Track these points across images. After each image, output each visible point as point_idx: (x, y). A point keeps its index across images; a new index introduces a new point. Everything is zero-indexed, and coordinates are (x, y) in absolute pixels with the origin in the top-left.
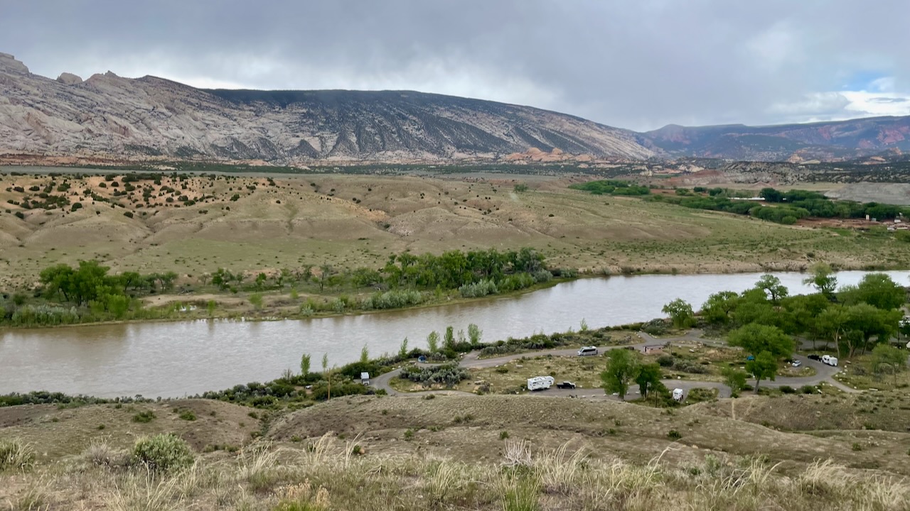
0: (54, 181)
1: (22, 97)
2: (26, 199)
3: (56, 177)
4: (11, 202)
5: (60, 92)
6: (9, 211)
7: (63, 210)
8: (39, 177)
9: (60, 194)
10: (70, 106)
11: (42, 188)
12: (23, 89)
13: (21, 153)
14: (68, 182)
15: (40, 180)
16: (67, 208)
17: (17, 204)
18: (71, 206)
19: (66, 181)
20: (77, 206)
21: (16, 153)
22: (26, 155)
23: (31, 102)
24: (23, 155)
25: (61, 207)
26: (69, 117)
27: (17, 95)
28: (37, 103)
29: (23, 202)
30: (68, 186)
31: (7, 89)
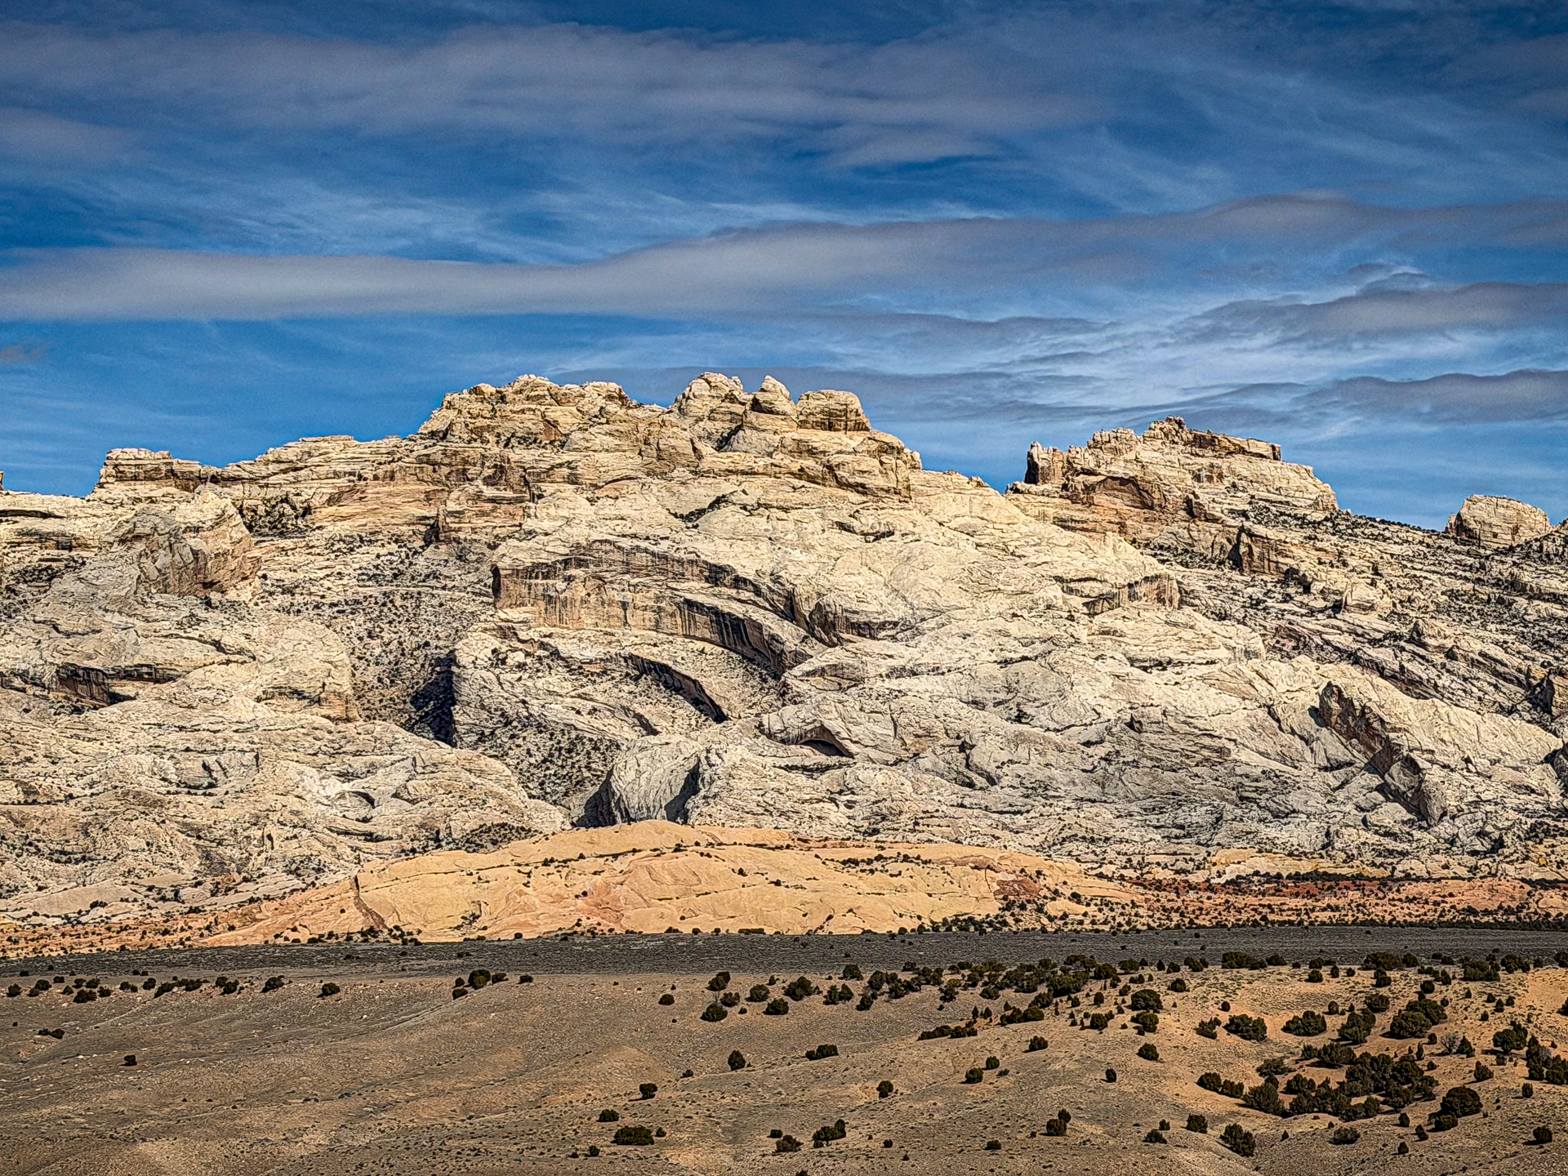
0: (1384, 991)
1: (1311, 624)
2: (1270, 1070)
3: (1391, 974)
4: (1208, 1082)
5: (1458, 585)
6: (1197, 1123)
7: (1404, 1122)
8: (1325, 971)
9: (1396, 1049)
10: (1503, 645)
11: (1335, 1023)
12: (1316, 587)
13: (1305, 867)
14: (1435, 997)
15: (1330, 987)
16: (1419, 1113)
17: (1232, 1090)
18: (1435, 1106)
19: (1427, 988)
20: (1460, 1104)
21: (1287, 867)
22: (1326, 876)
23: (1346, 641)
24: (1315, 876)
25: (1396, 1108)
26: (1500, 698)
27: (1293, 611)
28: (1374, 642)
29: (1260, 1081)
30: (1436, 1014)
31: (1257, 592)
